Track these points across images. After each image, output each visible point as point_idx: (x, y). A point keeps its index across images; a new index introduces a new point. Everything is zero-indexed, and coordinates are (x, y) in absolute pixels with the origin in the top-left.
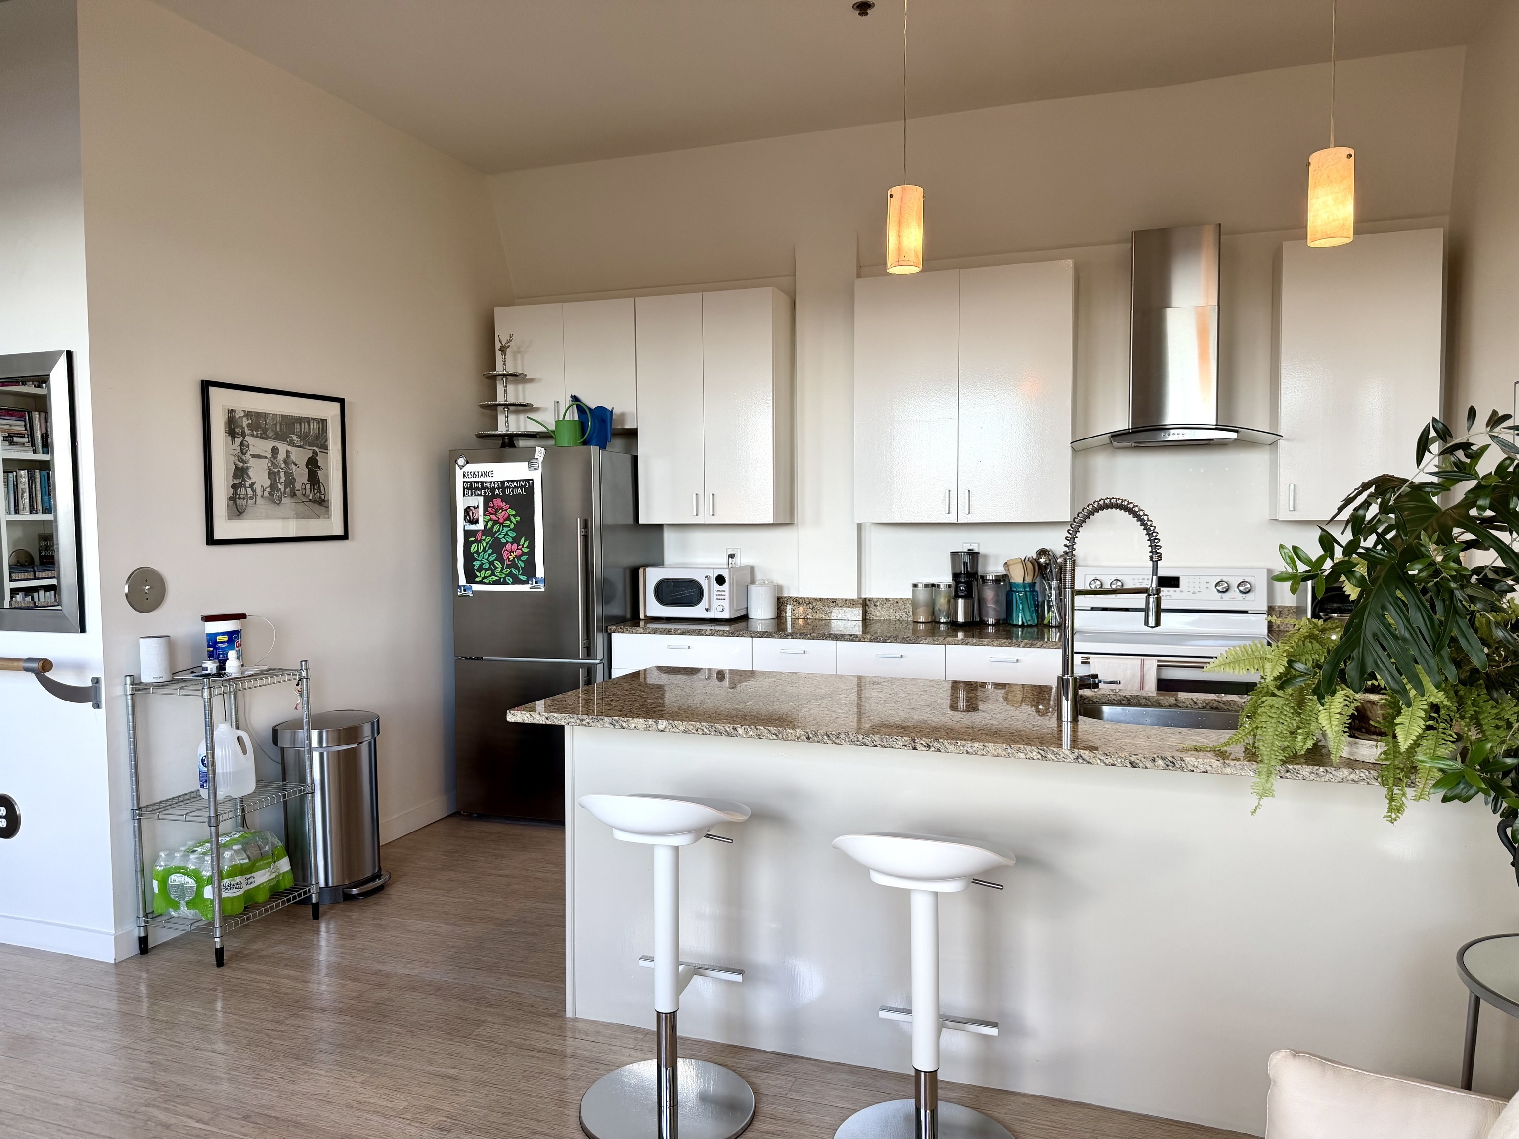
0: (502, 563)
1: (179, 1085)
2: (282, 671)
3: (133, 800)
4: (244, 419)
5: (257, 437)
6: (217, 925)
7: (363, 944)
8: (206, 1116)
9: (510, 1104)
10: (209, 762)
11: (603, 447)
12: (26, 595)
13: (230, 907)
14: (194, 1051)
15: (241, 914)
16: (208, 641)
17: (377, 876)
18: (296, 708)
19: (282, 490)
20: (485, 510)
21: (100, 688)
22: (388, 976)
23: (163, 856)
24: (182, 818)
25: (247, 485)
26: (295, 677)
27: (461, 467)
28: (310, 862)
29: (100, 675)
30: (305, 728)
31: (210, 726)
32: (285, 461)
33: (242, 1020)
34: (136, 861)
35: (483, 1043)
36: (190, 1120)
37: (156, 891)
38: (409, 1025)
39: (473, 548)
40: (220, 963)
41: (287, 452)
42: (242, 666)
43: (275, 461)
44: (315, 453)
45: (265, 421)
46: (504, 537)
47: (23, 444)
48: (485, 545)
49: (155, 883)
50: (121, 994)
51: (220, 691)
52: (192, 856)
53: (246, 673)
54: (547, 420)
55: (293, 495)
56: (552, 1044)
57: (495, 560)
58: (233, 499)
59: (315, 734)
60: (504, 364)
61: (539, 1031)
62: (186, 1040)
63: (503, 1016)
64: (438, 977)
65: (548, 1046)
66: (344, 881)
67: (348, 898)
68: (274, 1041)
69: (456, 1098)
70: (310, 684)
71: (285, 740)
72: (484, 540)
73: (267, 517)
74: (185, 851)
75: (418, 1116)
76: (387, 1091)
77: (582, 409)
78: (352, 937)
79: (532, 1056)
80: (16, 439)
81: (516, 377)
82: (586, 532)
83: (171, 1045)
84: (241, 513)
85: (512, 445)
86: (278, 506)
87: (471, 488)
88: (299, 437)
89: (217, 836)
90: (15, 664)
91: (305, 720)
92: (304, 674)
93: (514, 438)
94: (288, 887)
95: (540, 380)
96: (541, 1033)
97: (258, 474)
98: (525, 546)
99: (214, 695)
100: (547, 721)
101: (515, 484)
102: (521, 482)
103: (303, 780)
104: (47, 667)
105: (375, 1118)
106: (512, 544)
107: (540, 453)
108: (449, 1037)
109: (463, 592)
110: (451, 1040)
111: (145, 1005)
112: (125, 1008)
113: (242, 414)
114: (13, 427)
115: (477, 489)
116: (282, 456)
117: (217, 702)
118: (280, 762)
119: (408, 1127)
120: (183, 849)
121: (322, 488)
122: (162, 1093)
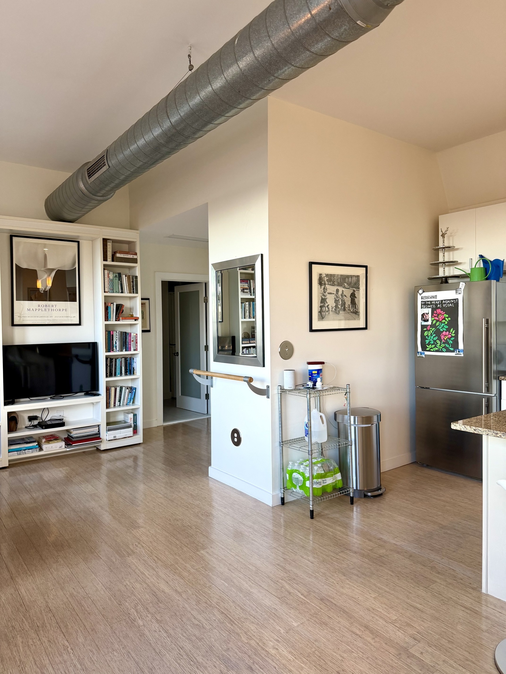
0: (441, 341)
1: (294, 573)
2: (339, 389)
3: (280, 438)
4: (326, 277)
5: (330, 285)
6: (311, 499)
7: (373, 522)
8: (306, 594)
9: (452, 637)
10: (308, 426)
11: (498, 280)
12: (247, 350)
13: (316, 492)
14: (301, 558)
15: (321, 496)
16: (309, 373)
17: (380, 489)
18: (344, 406)
19: (340, 308)
20: (432, 315)
21: (269, 390)
22: (385, 542)
23: (291, 464)
24: (298, 449)
25: (326, 306)
26: (344, 391)
27: (420, 294)
28: (350, 477)
29: (269, 385)
30: (348, 415)
31: (309, 410)
32: (342, 295)
33: (320, 548)
34: (281, 464)
35: (436, 594)
36: (298, 593)
37: (288, 479)
38: (396, 572)
39: (426, 334)
40: (312, 517)
41: (343, 291)
42: (323, 384)
43: (337, 295)
44: (354, 291)
45: (334, 278)
46: (442, 328)
47: (247, 292)
48: (431, 332)
49: (288, 475)
50: (274, 522)
51: (314, 395)
52: (302, 466)
53: (324, 388)
54: (466, 268)
55: (344, 310)
56: (475, 607)
57: (437, 340)
58: (320, 312)
59: (352, 417)
60: (444, 242)
61: (466, 596)
62: (298, 552)
63: (446, 581)
64: (410, 549)
65: (472, 607)
66: (364, 488)
67: (366, 496)
68: (334, 563)
69: (422, 623)
70: (350, 395)
71: (339, 419)
72: (431, 330)
73: (334, 320)
74: (299, 463)
75: (402, 627)
76: (387, 607)
77: (485, 262)
78: (368, 517)
79: (463, 611)
80: (245, 291)
81: (449, 248)
82: (488, 326)
83: (292, 552)
84: (323, 318)
85: (446, 282)
86: (337, 314)
87: (425, 304)
88: (347, 284)
89: (312, 459)
90: (241, 378)
91: (348, 411)
92: (348, 390)
93: (448, 279)
94: (340, 487)
95: (462, 248)
96: (467, 598)
97: (331, 301)
98: (453, 333)
99: (312, 397)
100: (475, 432)
101: (448, 301)
102: (452, 301)
103: (347, 438)
104: (251, 380)
105: (381, 620)
106: (446, 331)
107: (462, 285)
108: (417, 585)
109: (420, 355)
110: (418, 587)
111: (283, 530)
112: (275, 529)
113: (325, 275)
114: (244, 286)
115: (428, 304)
116: (340, 293)
117: (312, 400)
118: (337, 428)
119: (397, 631)
120: (298, 462)
121: (357, 306)
122: (288, 575)
